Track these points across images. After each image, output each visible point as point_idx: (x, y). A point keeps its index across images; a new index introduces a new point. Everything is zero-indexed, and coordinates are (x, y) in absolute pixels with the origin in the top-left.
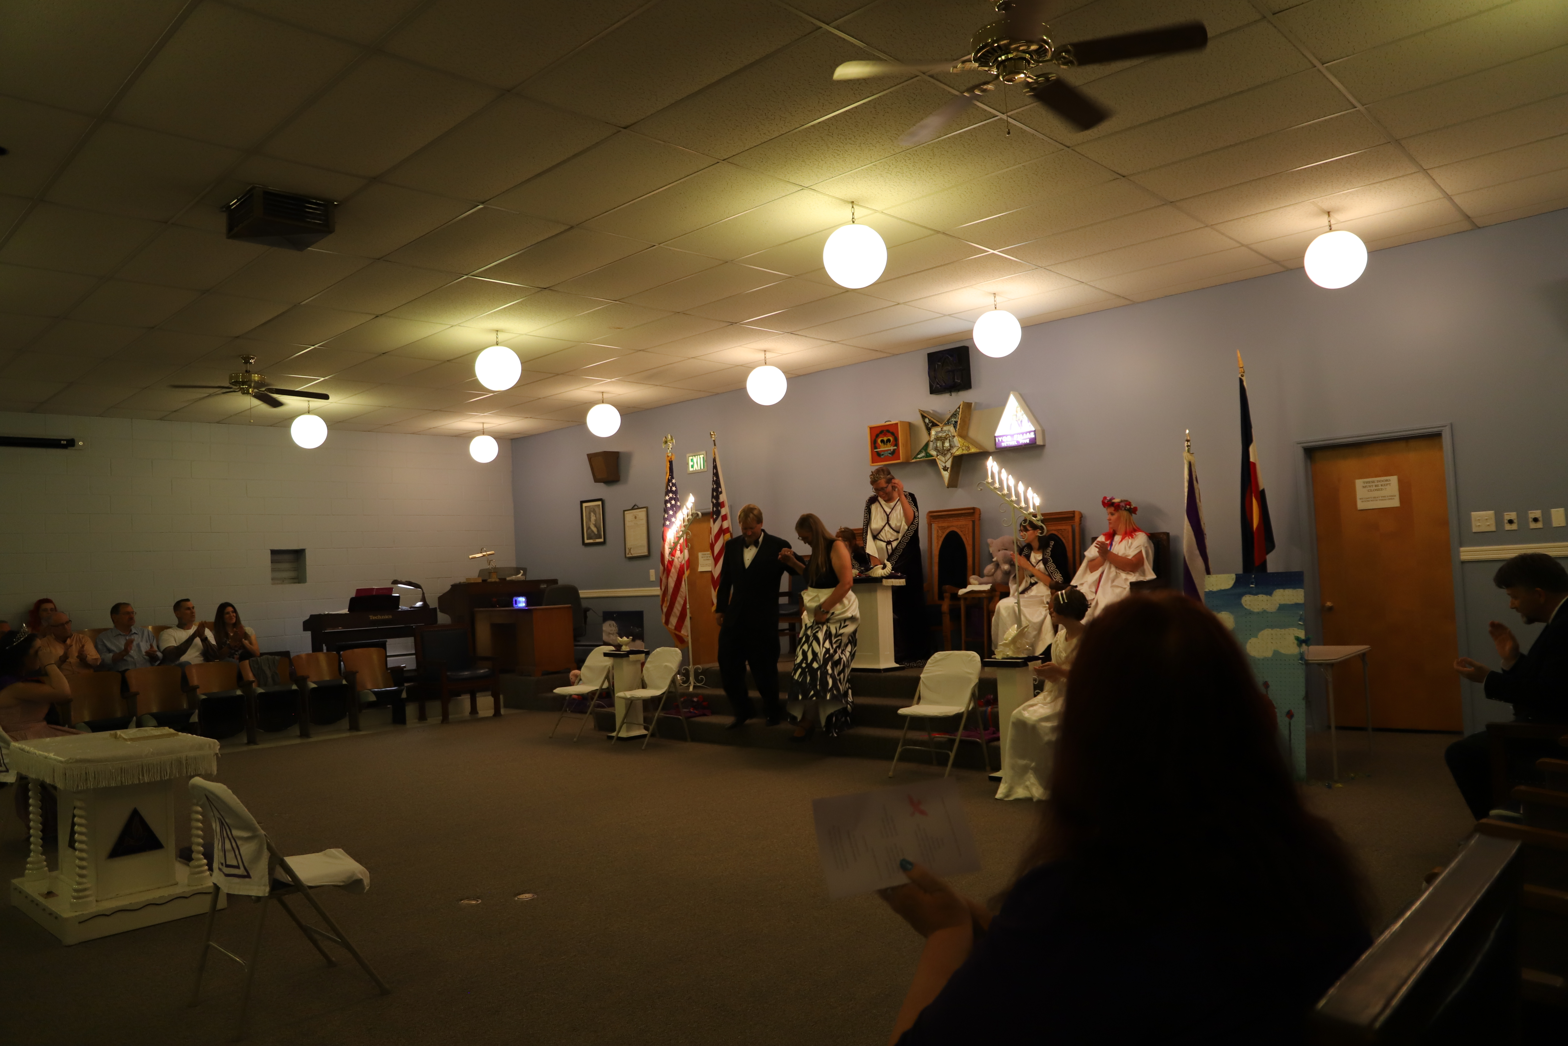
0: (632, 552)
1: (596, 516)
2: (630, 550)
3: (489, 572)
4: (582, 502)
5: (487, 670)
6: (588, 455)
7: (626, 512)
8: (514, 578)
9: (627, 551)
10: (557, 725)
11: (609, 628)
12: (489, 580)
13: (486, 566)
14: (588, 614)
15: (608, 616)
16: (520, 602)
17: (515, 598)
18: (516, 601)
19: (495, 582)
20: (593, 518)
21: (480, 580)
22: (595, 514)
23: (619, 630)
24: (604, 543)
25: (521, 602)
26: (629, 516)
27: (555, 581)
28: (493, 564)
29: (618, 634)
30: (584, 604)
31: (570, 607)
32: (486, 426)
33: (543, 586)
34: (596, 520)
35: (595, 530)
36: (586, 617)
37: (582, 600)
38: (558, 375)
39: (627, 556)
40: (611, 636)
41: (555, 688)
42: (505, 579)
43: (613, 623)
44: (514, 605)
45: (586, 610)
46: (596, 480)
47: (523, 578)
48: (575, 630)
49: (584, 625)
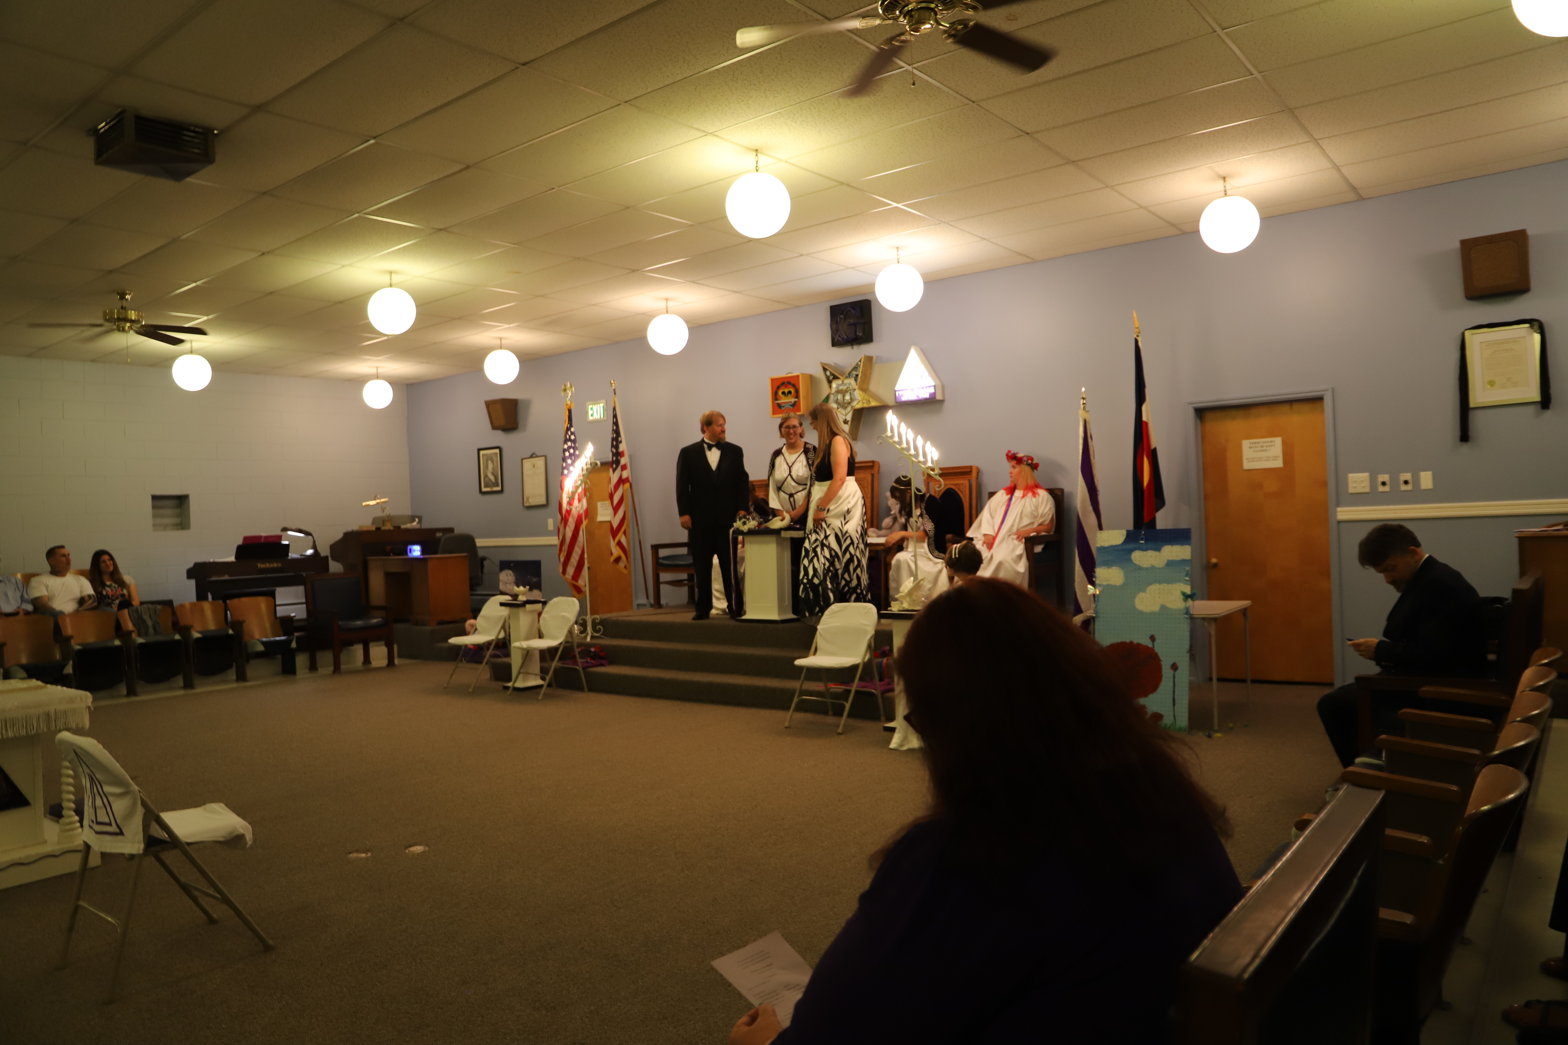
0: (530, 501)
1: (493, 464)
2: (528, 499)
3: (384, 520)
4: (479, 450)
5: (380, 619)
6: (486, 403)
7: (524, 461)
8: (408, 526)
9: (525, 500)
10: (452, 675)
11: (506, 578)
12: (383, 528)
13: (380, 514)
14: (486, 563)
15: (505, 565)
16: (414, 551)
17: (409, 547)
18: (410, 550)
19: (389, 531)
20: (490, 466)
21: (374, 528)
22: (492, 462)
23: (516, 579)
24: (501, 491)
25: (416, 551)
26: (527, 464)
27: (451, 530)
28: (387, 512)
29: (515, 583)
30: (481, 553)
31: (466, 557)
32: (380, 370)
33: (439, 535)
34: (493, 469)
35: (492, 478)
36: (482, 566)
37: (479, 550)
38: (454, 319)
39: (525, 505)
40: (508, 585)
41: (450, 638)
42: (399, 527)
43: (510, 572)
44: (409, 554)
45: (483, 559)
46: (494, 427)
47: (418, 526)
48: (471, 579)
49: (480, 574)
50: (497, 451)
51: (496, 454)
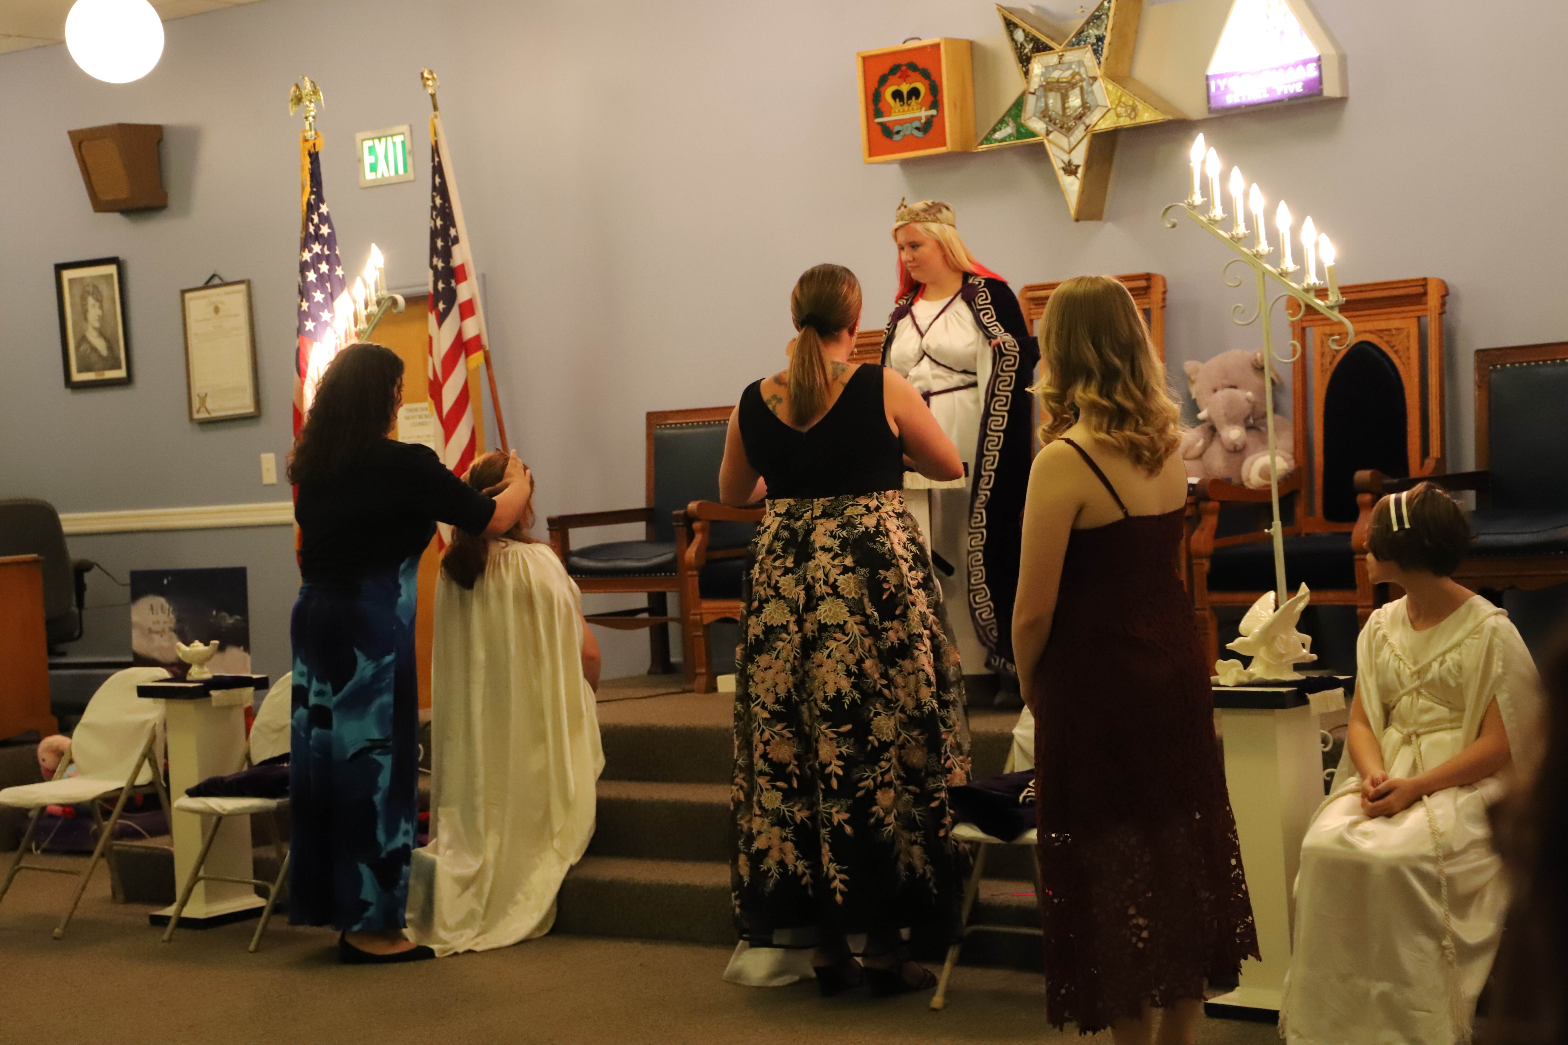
0: (209, 405)
1: (101, 307)
2: (203, 400)
4: (60, 268)
6: (73, 135)
7: (188, 296)
9: (196, 403)
11: (151, 616)
14: (88, 577)
15: (145, 583)
20: (94, 312)
22: (99, 300)
23: (179, 621)
24: (127, 381)
26: (198, 305)
29: (175, 631)
30: (76, 553)
31: (35, 561)
34: (102, 319)
35: (100, 345)
36: (80, 588)
37: (69, 543)
39: (196, 416)
40: (156, 637)
43: (160, 601)
45: (83, 568)
46: (100, 205)
48: (50, 623)
49: (75, 609)
50: (112, 269)
51: (111, 276)
